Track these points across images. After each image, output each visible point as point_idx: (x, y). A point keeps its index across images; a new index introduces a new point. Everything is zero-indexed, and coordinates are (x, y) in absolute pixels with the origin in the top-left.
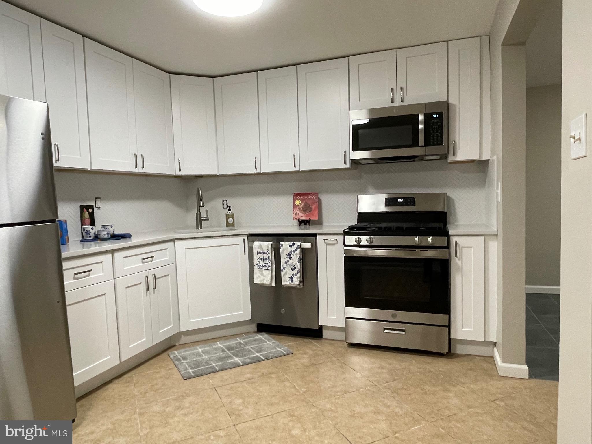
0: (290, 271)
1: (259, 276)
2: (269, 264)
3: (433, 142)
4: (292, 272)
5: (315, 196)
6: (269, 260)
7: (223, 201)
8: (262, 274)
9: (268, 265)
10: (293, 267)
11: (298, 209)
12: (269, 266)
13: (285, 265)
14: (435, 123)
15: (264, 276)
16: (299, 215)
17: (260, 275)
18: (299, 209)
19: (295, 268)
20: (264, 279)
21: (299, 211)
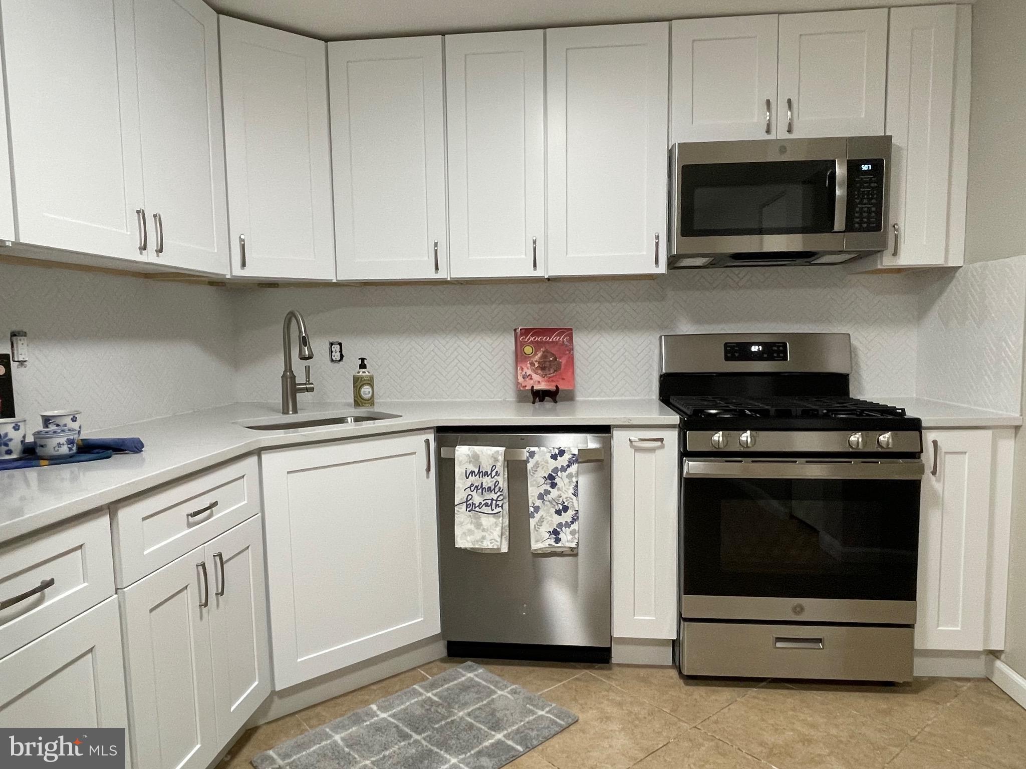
0: (551, 516)
1: (470, 530)
2: (496, 501)
3: (860, 223)
4: (557, 519)
5: (565, 336)
6: (497, 490)
7: (332, 344)
8: (479, 526)
9: (494, 502)
10: (561, 507)
11: (529, 365)
12: (497, 505)
13: (538, 503)
14: (866, 182)
15: (484, 530)
16: (531, 379)
17: (472, 527)
18: (532, 364)
19: (566, 509)
20: (484, 538)
21: (533, 370)
